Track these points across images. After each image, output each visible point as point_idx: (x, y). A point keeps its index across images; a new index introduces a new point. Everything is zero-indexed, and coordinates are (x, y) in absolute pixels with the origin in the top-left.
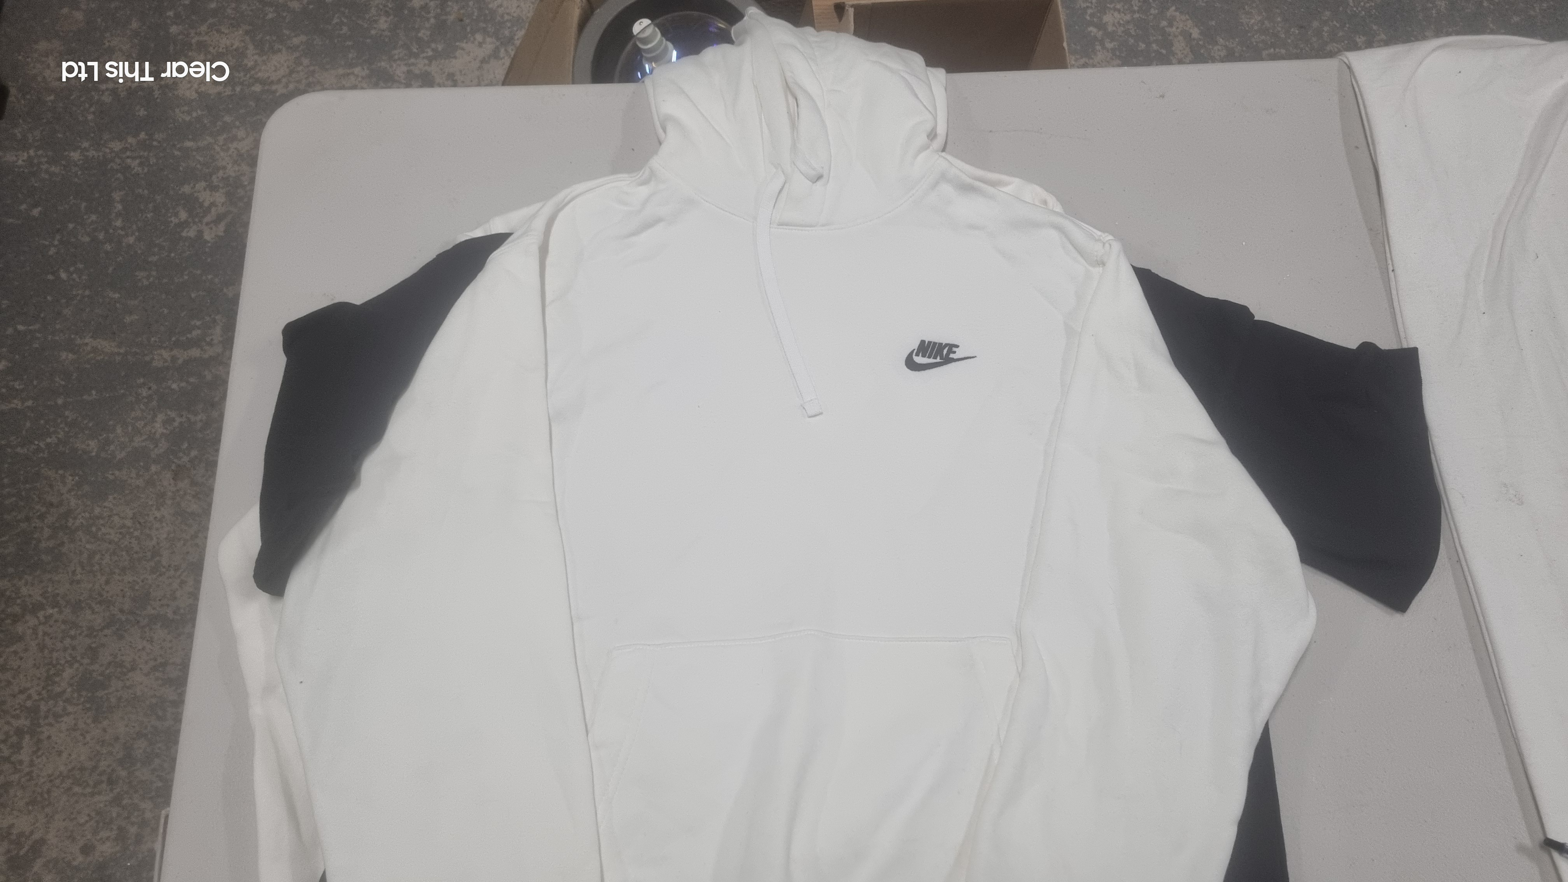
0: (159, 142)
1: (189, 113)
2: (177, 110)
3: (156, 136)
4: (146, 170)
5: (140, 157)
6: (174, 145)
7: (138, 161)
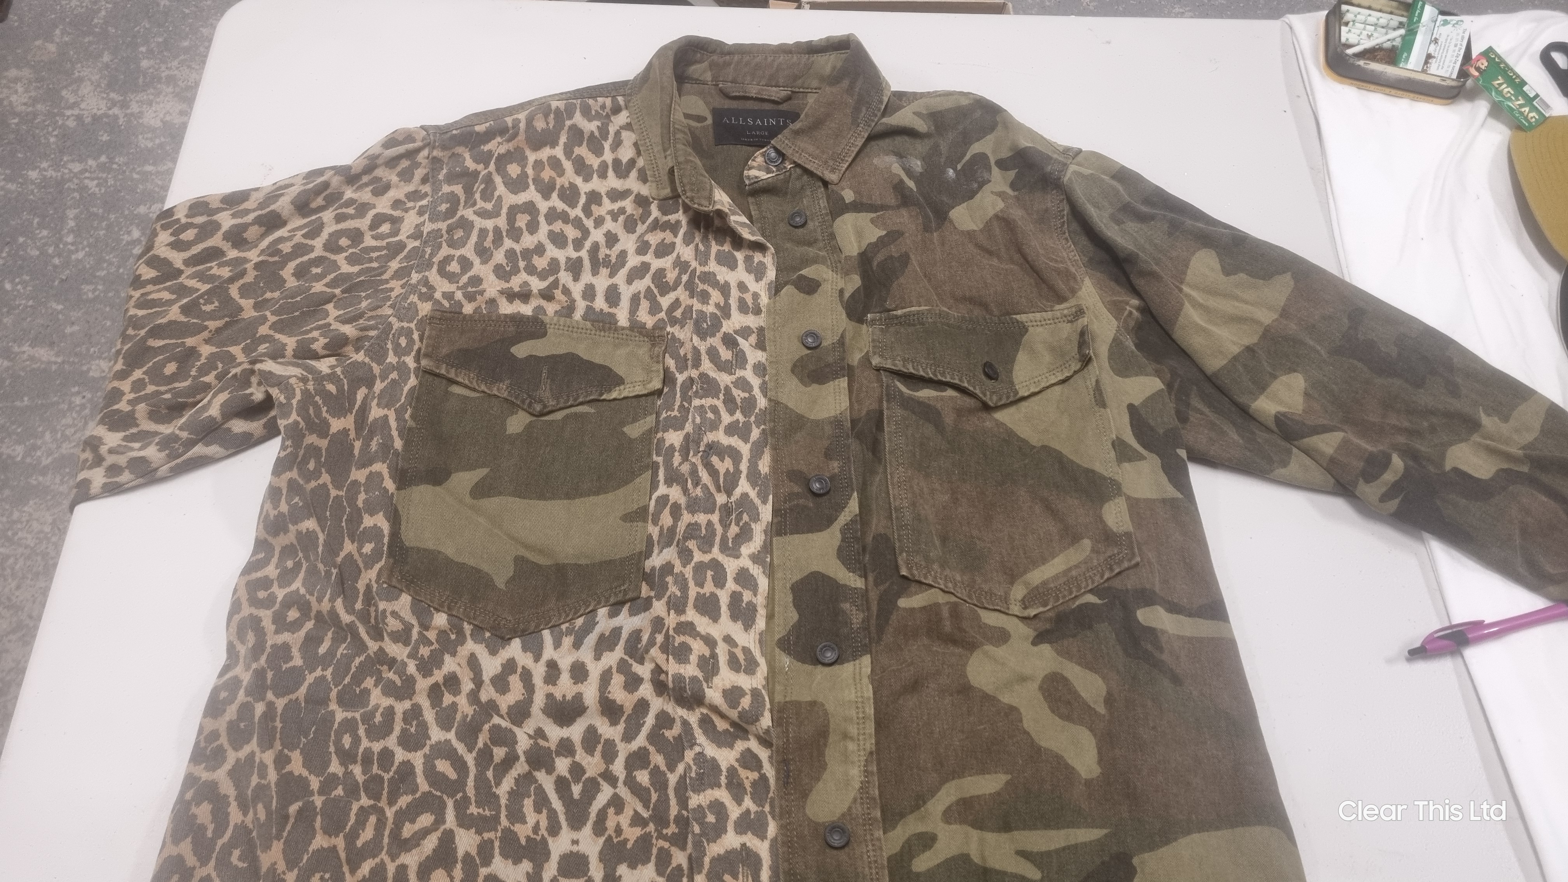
0: (119, 165)
1: (151, 139)
2: (140, 137)
3: (117, 160)
4: (103, 190)
5: (98, 178)
6: (134, 169)
7: (95, 182)
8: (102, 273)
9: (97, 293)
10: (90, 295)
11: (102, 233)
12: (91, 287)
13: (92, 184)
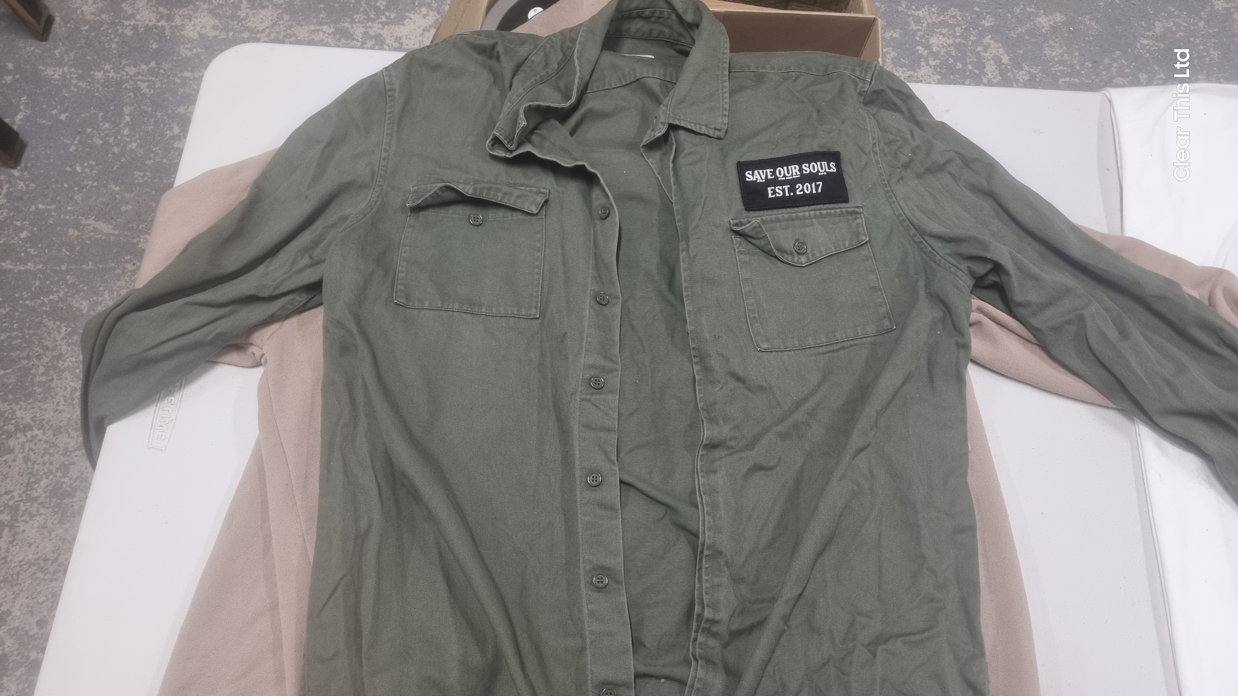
0: (165, 71)
1: (190, 49)
2: (182, 47)
3: (163, 66)
4: (152, 92)
5: (148, 81)
6: (176, 74)
7: (147, 84)
8: (149, 162)
9: (146, 179)
10: (141, 180)
11: (150, 128)
12: (142, 174)
13: (144, 86)
